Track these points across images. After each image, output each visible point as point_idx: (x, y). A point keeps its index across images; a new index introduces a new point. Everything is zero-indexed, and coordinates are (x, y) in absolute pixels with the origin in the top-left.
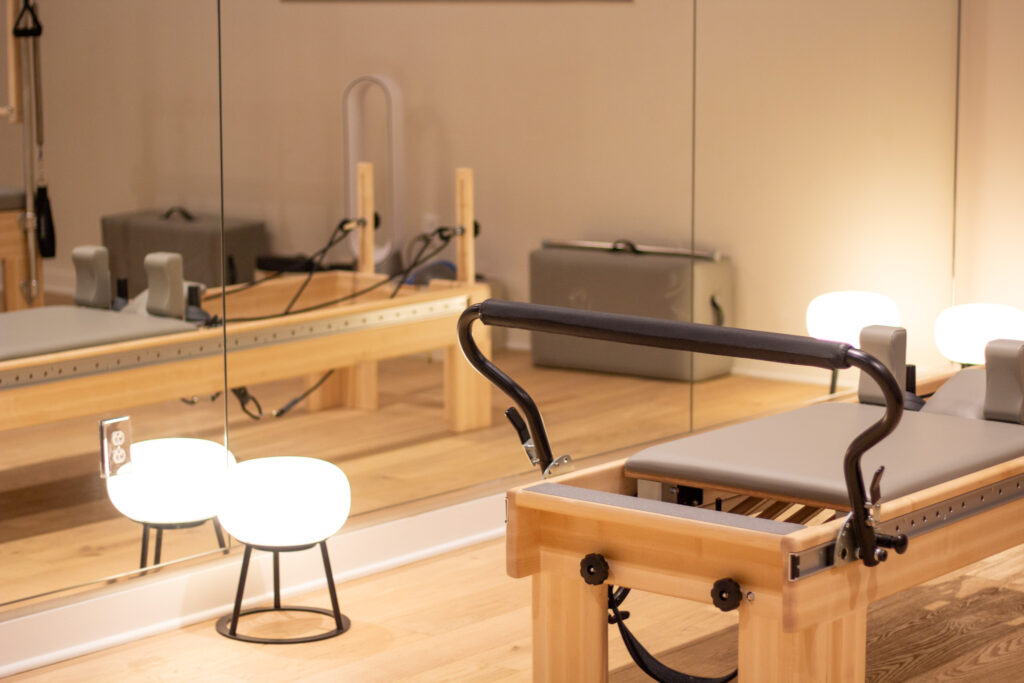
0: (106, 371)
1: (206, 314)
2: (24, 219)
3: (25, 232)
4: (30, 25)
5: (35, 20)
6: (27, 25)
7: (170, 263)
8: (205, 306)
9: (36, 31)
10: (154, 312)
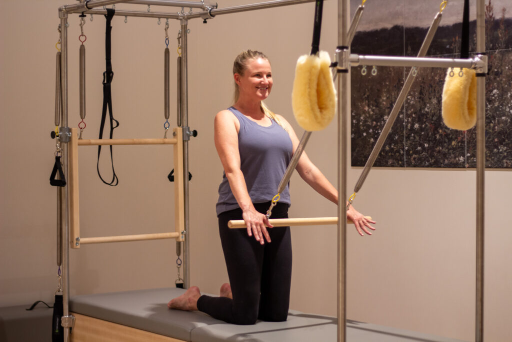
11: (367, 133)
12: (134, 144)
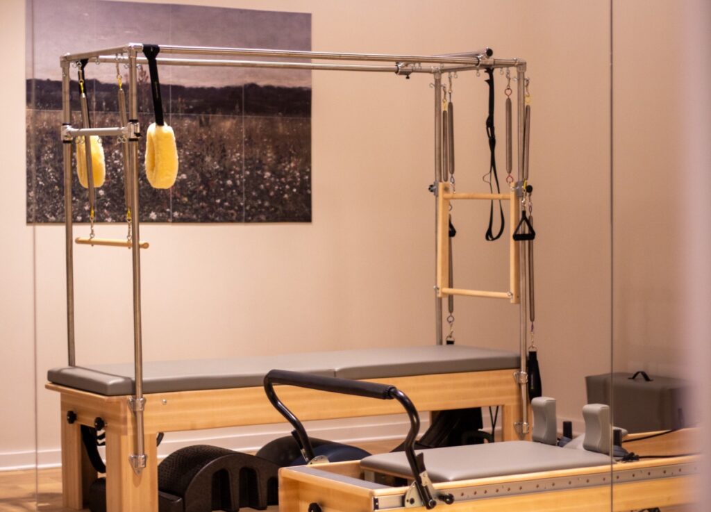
0: (545, 490)
1: (625, 451)
2: (519, 375)
3: (520, 385)
4: (527, 232)
5: (531, 228)
6: (524, 231)
7: (602, 411)
8: (624, 446)
9: (531, 236)
10: (588, 448)
11: (291, 189)
12: (473, 198)
